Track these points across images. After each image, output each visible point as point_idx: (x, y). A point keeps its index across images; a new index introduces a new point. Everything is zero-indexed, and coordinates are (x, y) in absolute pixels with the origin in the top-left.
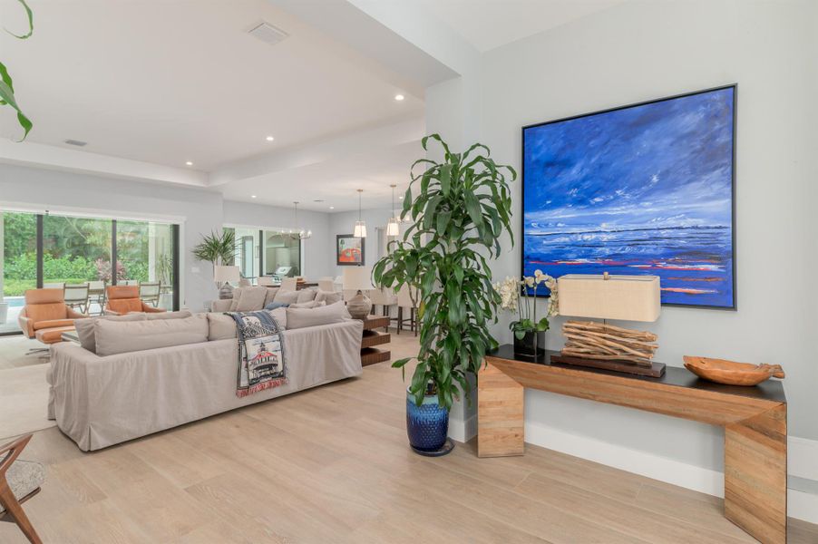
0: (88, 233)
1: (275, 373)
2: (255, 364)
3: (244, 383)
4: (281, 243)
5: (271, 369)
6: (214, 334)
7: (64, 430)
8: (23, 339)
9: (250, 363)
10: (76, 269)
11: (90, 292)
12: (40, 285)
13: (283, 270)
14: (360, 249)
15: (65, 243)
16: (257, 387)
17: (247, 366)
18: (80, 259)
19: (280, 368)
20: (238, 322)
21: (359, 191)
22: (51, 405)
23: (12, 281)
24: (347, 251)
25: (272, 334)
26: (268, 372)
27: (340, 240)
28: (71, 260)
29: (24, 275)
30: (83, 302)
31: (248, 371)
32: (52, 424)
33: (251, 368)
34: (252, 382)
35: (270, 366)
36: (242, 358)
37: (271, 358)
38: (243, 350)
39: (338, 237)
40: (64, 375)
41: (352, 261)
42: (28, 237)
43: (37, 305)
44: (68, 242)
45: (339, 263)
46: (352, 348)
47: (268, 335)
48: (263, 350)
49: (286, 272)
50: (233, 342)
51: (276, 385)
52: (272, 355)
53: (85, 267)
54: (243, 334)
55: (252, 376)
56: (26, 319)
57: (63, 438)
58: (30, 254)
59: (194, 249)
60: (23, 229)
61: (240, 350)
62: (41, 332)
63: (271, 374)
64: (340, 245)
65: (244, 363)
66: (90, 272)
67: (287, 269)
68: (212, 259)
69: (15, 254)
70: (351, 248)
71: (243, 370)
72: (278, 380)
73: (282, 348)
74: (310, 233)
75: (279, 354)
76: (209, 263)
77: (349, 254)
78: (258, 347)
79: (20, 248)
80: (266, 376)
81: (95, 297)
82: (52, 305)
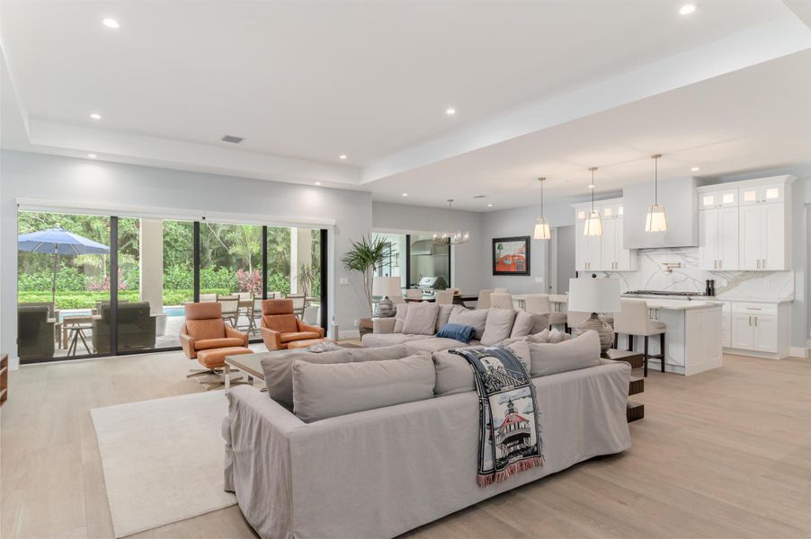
0: (230, 243)
1: (527, 448)
2: (501, 434)
3: (488, 464)
4: (424, 249)
5: (521, 442)
6: (443, 386)
7: (251, 521)
8: (182, 356)
9: (496, 433)
10: (220, 279)
11: (241, 304)
12: (197, 299)
13: (427, 281)
14: (524, 256)
15: (210, 254)
16: (506, 471)
17: (492, 438)
18: (224, 270)
19: (532, 441)
20: (475, 366)
21: (542, 179)
22: (229, 472)
23: (167, 291)
24: (507, 257)
25: (521, 386)
26: (518, 447)
27: (497, 244)
28: (216, 270)
29: (177, 285)
30: (233, 315)
31: (493, 445)
32: (230, 499)
33: (498, 441)
34: (500, 465)
35: (522, 437)
36: (485, 423)
37: (522, 425)
38: (487, 412)
39: (495, 241)
40: (250, 438)
41: (512, 270)
42: (180, 248)
43: (197, 322)
44: (213, 254)
45: (496, 273)
46: (618, 407)
47: (517, 387)
48: (511, 411)
49: (431, 283)
50: (473, 398)
51: (529, 466)
52: (523, 420)
53: (228, 277)
54: (485, 386)
55: (499, 454)
56: (188, 338)
57: (249, 532)
58: (182, 265)
59: (343, 257)
60: (176, 241)
61: (482, 412)
62: (202, 354)
63: (522, 450)
64: (497, 251)
65: (488, 432)
66: (232, 283)
67: (433, 280)
68: (363, 269)
69: (169, 265)
70: (512, 254)
71: (487, 444)
72: (531, 460)
73: (534, 408)
74: (466, 236)
75: (531, 417)
76: (360, 273)
77: (509, 262)
78: (505, 407)
79: (173, 259)
80: (515, 453)
81: (243, 309)
82: (211, 321)
